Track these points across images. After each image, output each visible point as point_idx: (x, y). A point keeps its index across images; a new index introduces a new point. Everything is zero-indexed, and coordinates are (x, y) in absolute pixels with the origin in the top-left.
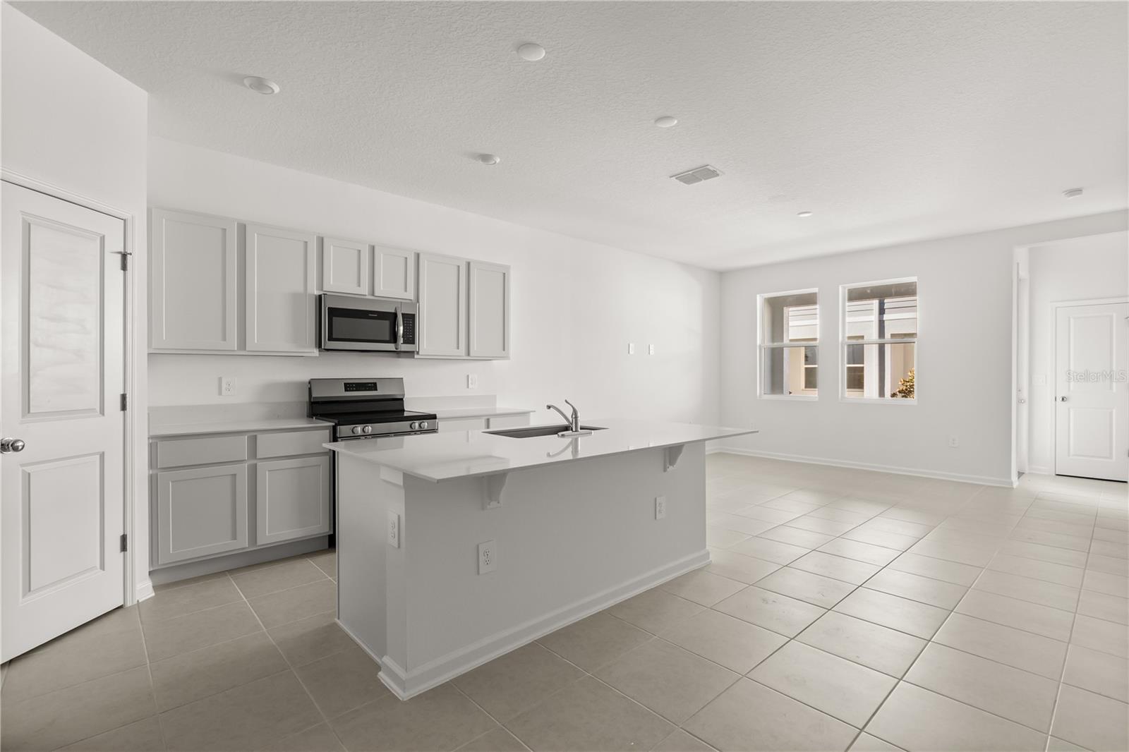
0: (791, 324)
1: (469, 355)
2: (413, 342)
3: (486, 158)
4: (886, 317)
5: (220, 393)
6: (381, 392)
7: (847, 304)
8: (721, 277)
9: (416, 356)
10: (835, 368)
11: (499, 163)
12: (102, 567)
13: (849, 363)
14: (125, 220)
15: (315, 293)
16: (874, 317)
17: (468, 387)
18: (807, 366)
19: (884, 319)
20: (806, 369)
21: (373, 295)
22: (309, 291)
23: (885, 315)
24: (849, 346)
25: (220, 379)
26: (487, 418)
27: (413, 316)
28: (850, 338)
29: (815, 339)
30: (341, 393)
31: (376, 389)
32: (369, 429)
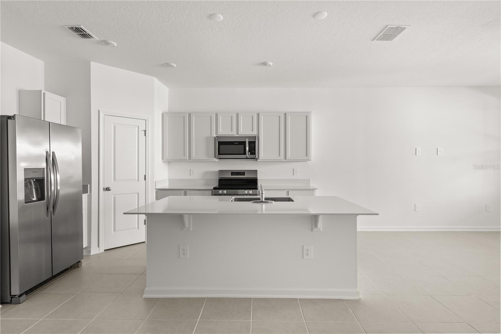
1: (286, 159)
2: (254, 154)
5: (190, 175)
6: (246, 176)
9: (258, 160)
11: (272, 65)
12: (138, 228)
14: (146, 120)
15: (215, 136)
17: (294, 175)
21: (238, 134)
22: (212, 136)
25: (190, 170)
26: (288, 190)
27: (254, 142)
30: (230, 176)
31: (244, 175)
32: (225, 192)
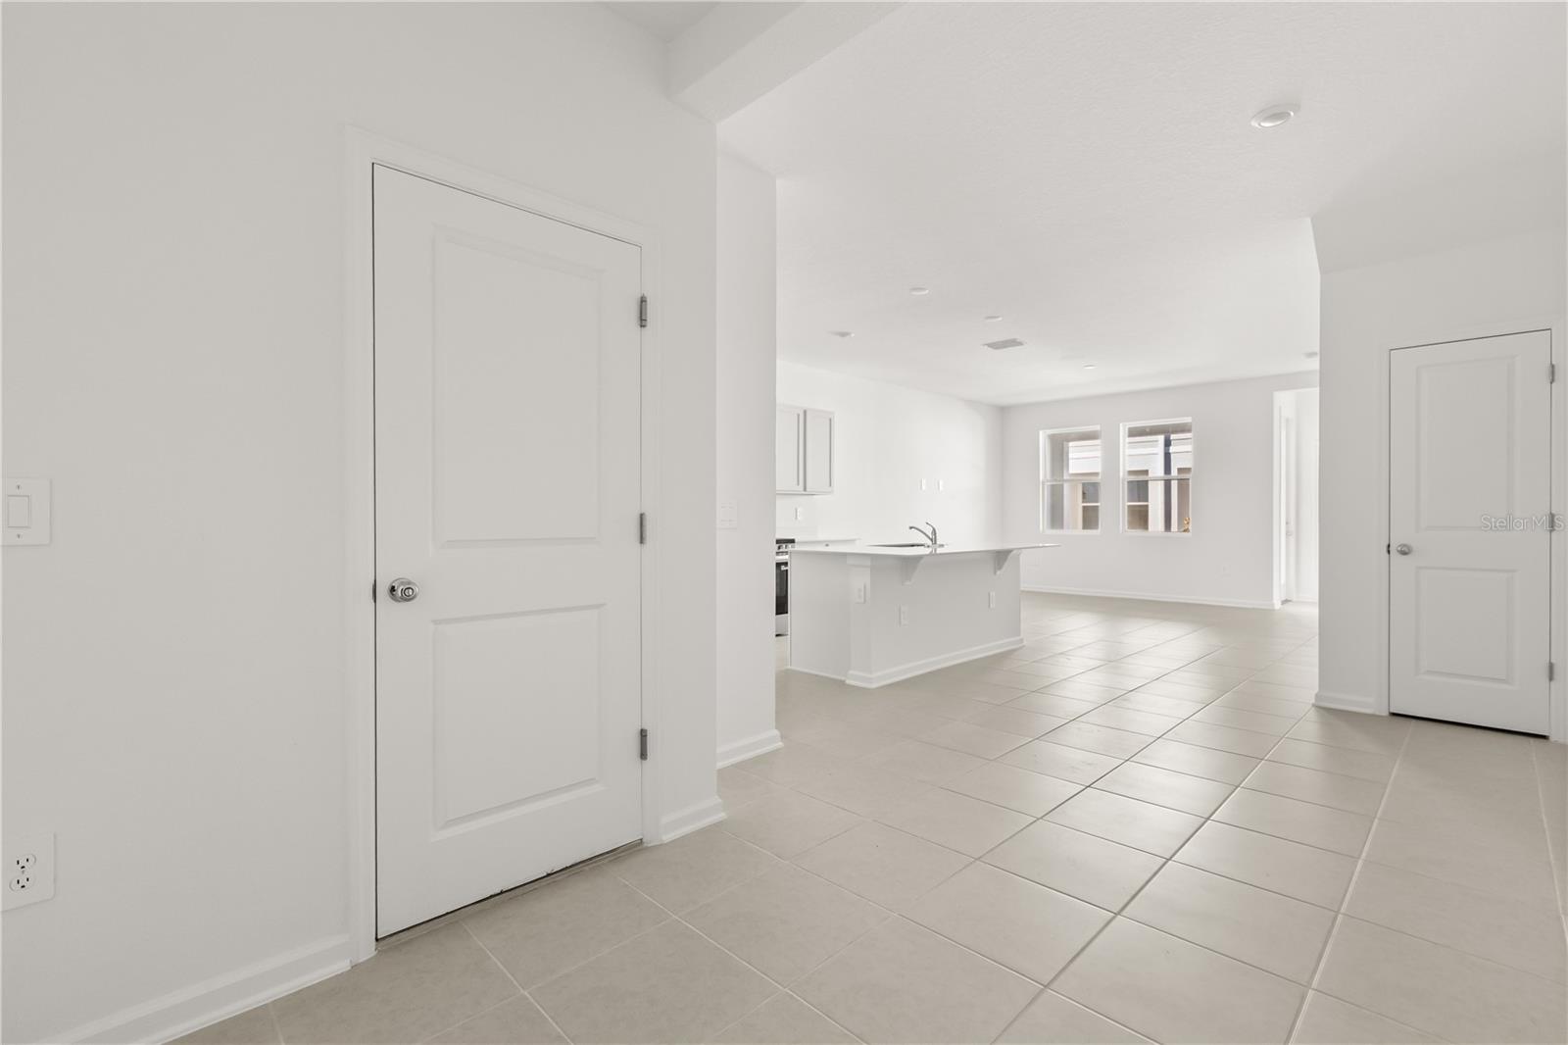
0: (1071, 455)
1: (805, 489)
3: (843, 335)
4: (1172, 449)
7: (1128, 440)
8: (1003, 414)
10: (1115, 505)
13: (1129, 501)
16: (1160, 449)
18: (1085, 504)
19: (1171, 451)
20: (1084, 507)
23: (1171, 448)
24: (1129, 482)
28: (1131, 473)
29: (1096, 474)
